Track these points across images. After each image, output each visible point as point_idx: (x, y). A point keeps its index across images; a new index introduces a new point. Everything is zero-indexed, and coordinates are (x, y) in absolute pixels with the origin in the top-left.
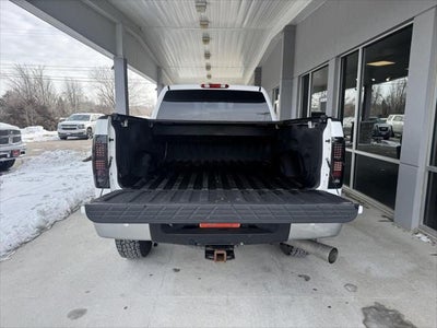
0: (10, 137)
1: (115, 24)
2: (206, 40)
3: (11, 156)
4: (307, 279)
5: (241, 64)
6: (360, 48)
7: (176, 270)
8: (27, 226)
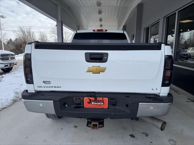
0: (10, 57)
1: (57, 5)
2: (100, 12)
3: (10, 66)
4: (147, 135)
5: (116, 24)
6: (177, 12)
7: (76, 127)
8: (7, 99)
